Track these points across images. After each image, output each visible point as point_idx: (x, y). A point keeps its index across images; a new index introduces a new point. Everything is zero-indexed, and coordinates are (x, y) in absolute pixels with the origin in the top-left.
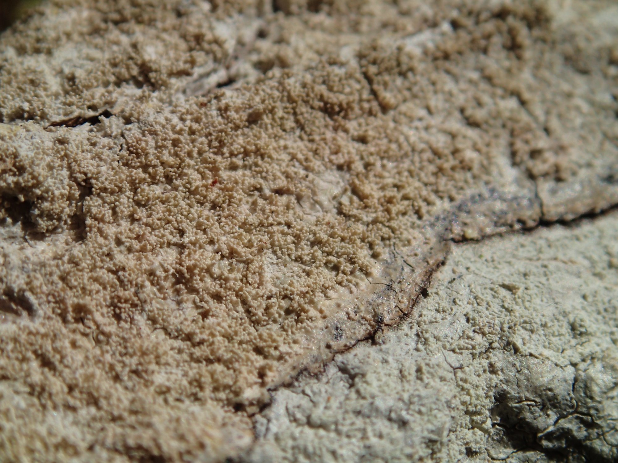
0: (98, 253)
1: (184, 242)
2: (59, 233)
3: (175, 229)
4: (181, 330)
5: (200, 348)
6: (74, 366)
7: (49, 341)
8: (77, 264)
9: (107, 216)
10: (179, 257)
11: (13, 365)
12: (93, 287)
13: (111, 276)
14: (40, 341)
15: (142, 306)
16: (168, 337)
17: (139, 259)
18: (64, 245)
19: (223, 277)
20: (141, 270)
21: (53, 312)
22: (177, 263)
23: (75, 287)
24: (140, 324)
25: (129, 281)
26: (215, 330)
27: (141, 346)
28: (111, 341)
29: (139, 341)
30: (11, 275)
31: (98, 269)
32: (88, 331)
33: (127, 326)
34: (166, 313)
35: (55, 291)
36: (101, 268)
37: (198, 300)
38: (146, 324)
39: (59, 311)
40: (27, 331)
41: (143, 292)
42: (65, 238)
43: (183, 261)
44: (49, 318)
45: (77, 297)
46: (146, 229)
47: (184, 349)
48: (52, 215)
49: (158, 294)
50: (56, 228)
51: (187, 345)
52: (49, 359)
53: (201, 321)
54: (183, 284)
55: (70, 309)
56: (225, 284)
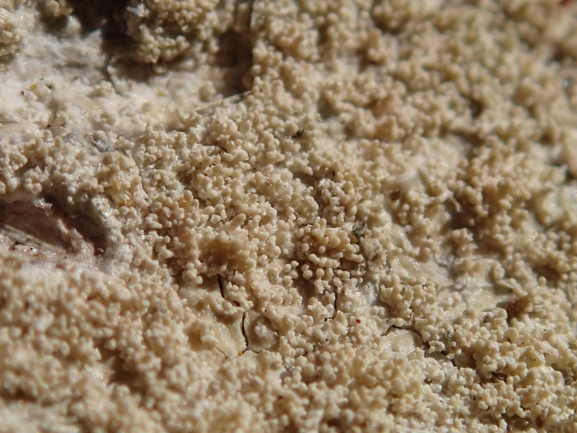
0: (274, 127)
1: (479, 131)
2: (186, 70)
3: (463, 95)
4: (455, 338)
5: (498, 387)
6: (192, 389)
7: (139, 322)
8: (223, 148)
9: (305, 42)
10: (466, 162)
11: (47, 367)
12: (255, 207)
13: (301, 187)
14: (117, 320)
15: (367, 268)
16: (421, 351)
17: (370, 155)
18: (195, 100)
19: (567, 225)
20: (373, 183)
21: (155, 255)
22: (459, 177)
23: (214, 202)
24: (359, 310)
25: (342, 203)
26: (538, 348)
27: (357, 364)
28: (284, 340)
29: (353, 351)
30: (66, 152)
31: (271, 167)
32: (233, 310)
33: (327, 311)
34: (423, 292)
35: (165, 204)
36: (280, 164)
37: (500, 272)
38: (373, 313)
39: (170, 254)
40: (89, 290)
41: (374, 236)
42: (200, 83)
43: (474, 174)
44: (143, 267)
45: (215, 226)
46: (394, 87)
47: (459, 384)
48: (175, 23)
49: (408, 245)
50: (180, 58)
51: (467, 376)
52: (134, 363)
53: (505, 323)
54: (471, 229)
55: (196, 252)
56: (571, 242)
